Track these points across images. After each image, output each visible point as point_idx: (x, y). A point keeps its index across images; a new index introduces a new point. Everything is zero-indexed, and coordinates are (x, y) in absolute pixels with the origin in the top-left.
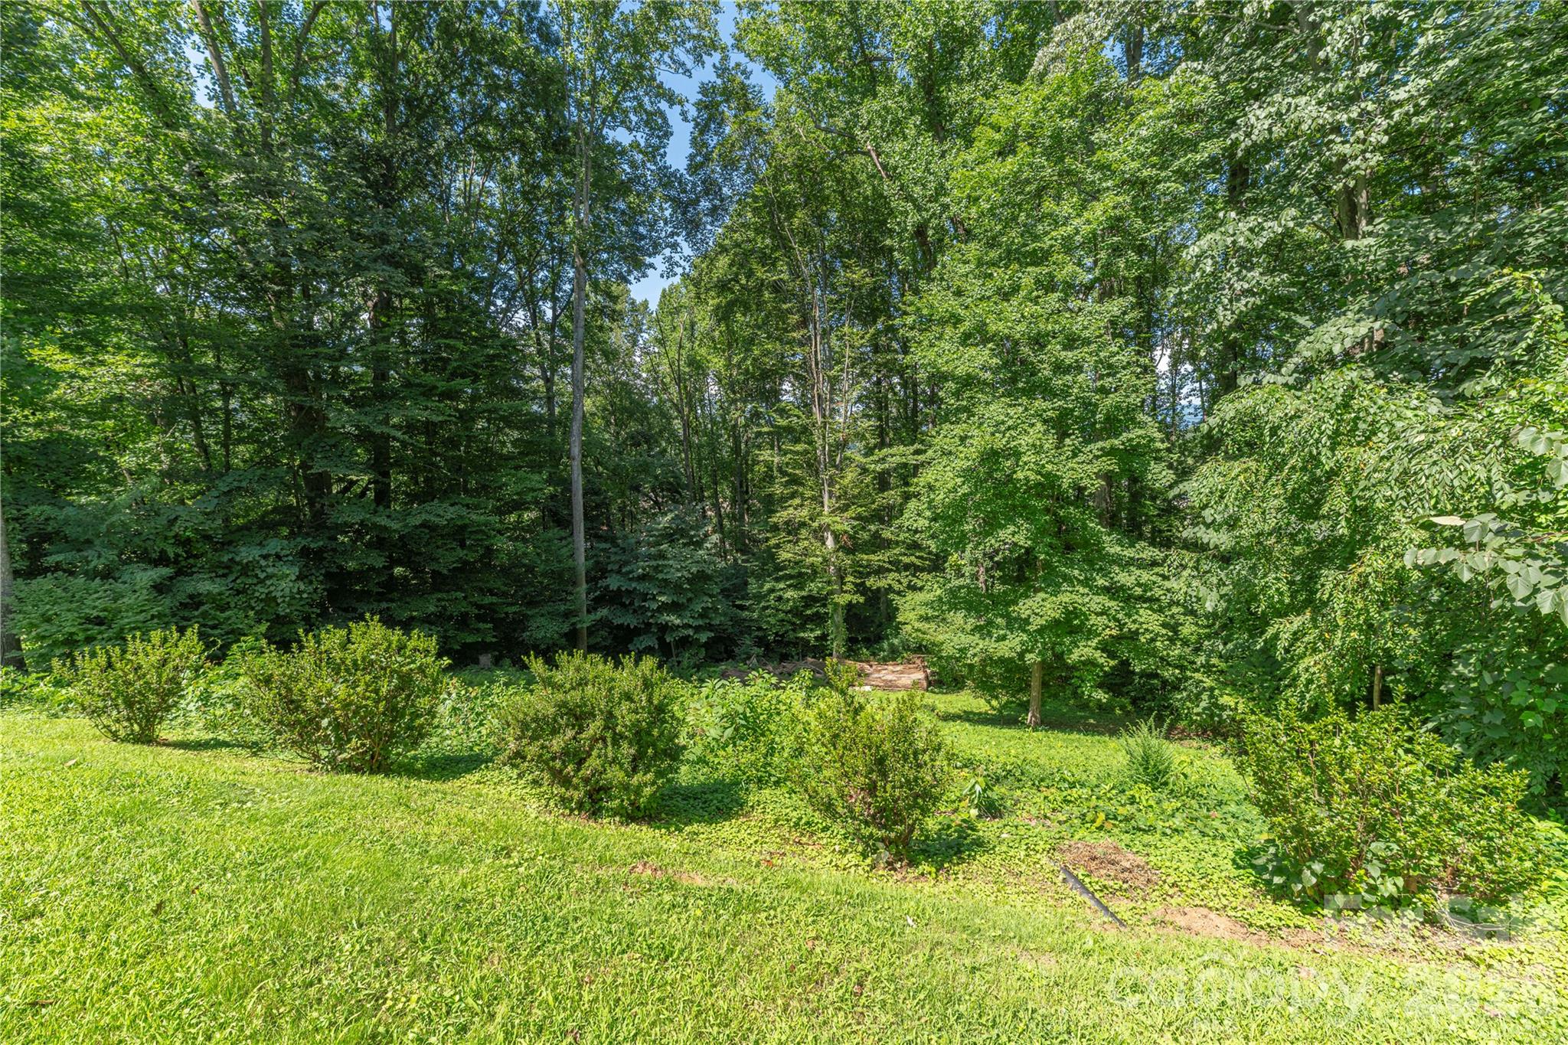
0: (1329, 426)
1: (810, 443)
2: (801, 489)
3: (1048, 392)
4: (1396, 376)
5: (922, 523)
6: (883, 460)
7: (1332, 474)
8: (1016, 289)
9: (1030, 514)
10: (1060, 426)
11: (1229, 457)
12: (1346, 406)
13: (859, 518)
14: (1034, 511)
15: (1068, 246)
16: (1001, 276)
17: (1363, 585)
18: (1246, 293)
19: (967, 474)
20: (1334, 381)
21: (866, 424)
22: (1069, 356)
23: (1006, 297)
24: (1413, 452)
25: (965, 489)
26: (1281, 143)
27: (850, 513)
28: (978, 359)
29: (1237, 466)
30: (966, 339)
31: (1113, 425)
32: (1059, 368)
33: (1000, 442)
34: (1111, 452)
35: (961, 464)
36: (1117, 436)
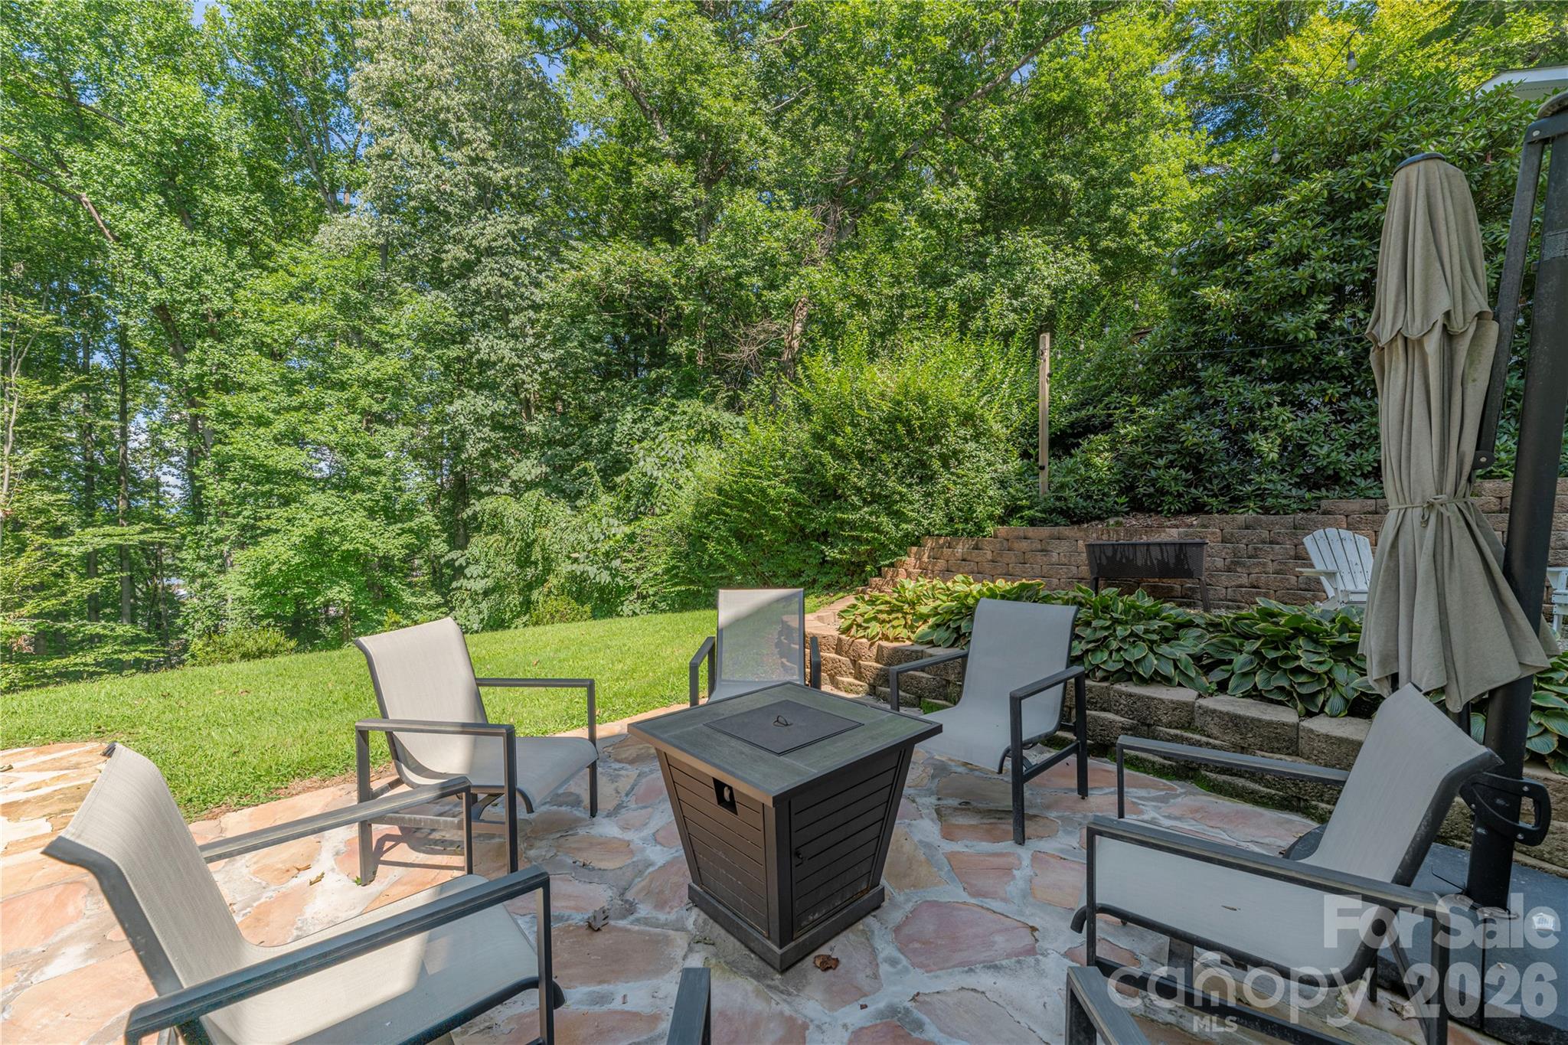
0: (531, 519)
4: (554, 495)
7: (534, 541)
11: (486, 534)
12: (537, 509)
17: (550, 592)
18: (484, 439)
20: (532, 496)
24: (563, 530)
26: (495, 364)
29: (492, 538)
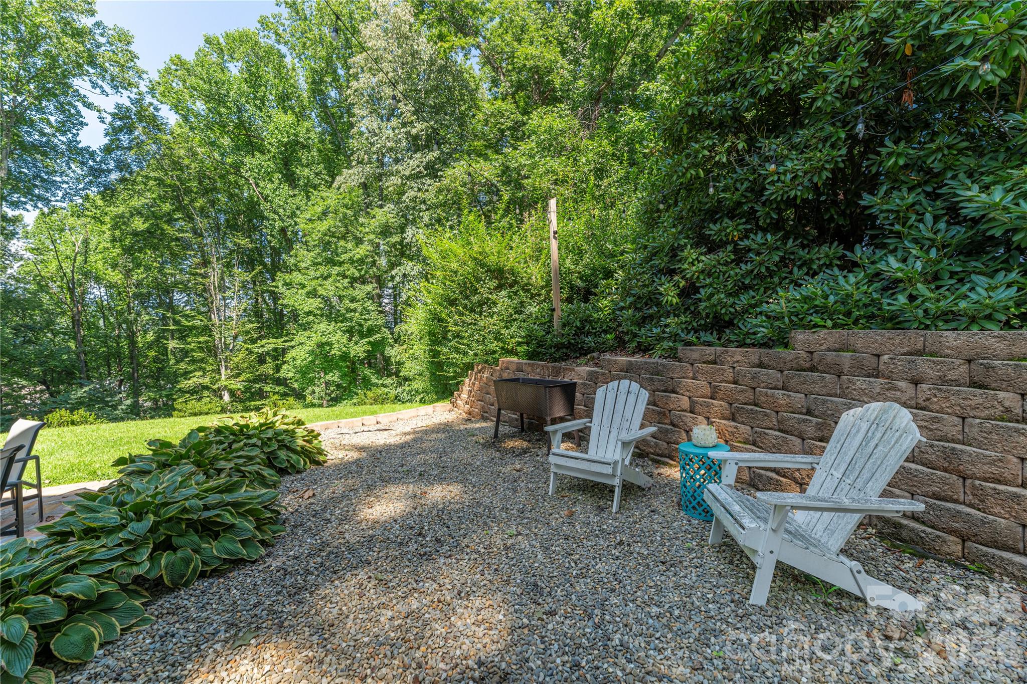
1: (210, 336)
2: (203, 365)
3: (345, 320)
5: (290, 375)
6: (262, 346)
8: (329, 276)
9: (339, 368)
10: (350, 332)
13: (248, 381)
14: (341, 367)
15: (351, 261)
16: (323, 270)
19: (311, 352)
21: (250, 326)
22: (352, 306)
23: (326, 278)
25: (310, 359)
27: (241, 378)
28: (314, 304)
30: (308, 294)
31: (371, 331)
32: (349, 310)
33: (324, 340)
34: (369, 343)
35: (308, 348)
36: (371, 336)
